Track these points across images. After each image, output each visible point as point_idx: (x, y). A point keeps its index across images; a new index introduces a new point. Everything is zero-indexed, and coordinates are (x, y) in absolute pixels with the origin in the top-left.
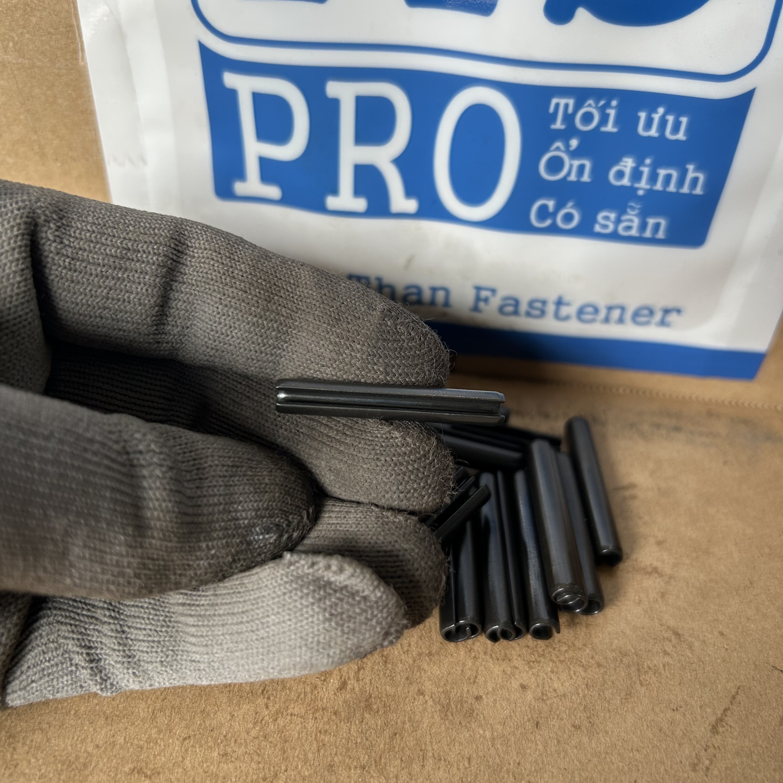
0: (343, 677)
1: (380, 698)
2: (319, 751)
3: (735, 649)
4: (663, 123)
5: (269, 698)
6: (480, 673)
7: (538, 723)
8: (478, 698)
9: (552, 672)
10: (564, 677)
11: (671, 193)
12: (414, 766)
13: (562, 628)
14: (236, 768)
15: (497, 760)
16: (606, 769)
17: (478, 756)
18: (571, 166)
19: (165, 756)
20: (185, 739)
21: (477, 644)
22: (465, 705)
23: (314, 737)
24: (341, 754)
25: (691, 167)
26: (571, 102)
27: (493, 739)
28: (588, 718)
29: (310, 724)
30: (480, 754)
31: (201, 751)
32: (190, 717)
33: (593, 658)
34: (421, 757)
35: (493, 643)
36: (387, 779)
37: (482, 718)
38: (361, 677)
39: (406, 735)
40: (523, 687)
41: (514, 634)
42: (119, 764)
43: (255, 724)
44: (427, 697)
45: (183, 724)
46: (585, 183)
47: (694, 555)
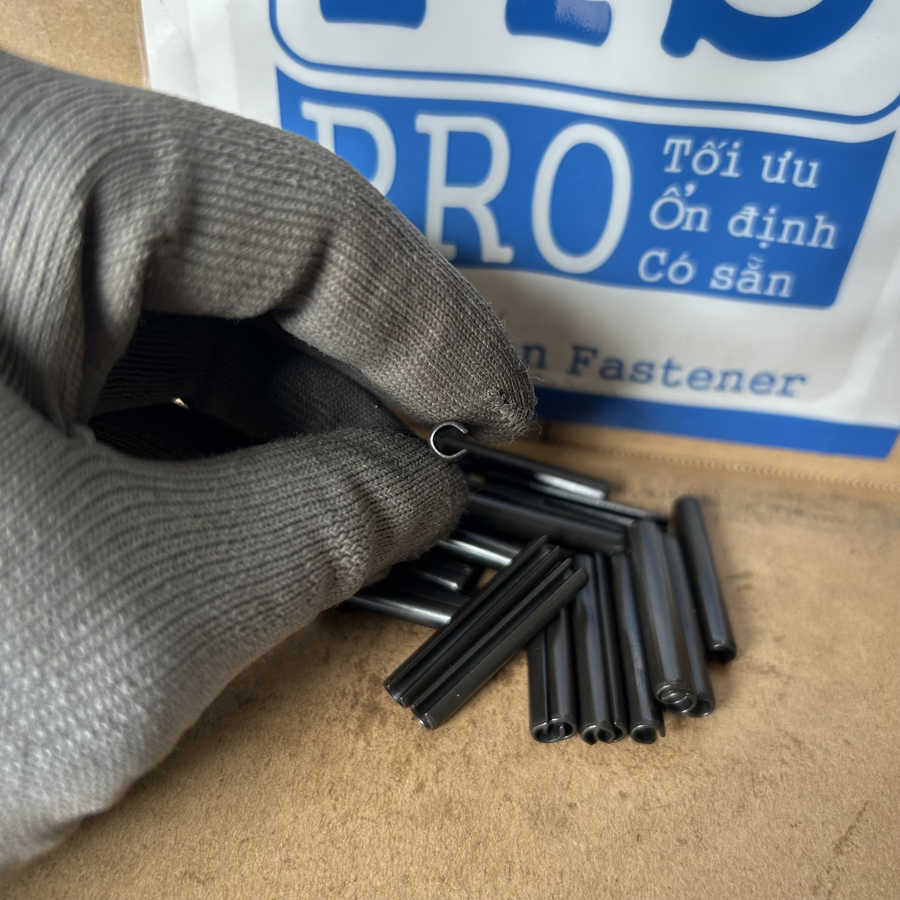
0: (420, 778)
1: (462, 803)
2: (392, 859)
3: (863, 760)
4: (791, 168)
5: (337, 799)
6: (574, 778)
7: (638, 837)
8: (572, 806)
9: (655, 779)
10: (669, 785)
11: (798, 247)
12: (499, 879)
13: (667, 730)
14: (300, 876)
15: (593, 876)
16: (716, 890)
17: (571, 870)
18: (686, 214)
19: (220, 860)
20: (243, 842)
21: (572, 746)
22: (557, 814)
23: (387, 843)
24: (417, 863)
25: (820, 218)
26: (688, 143)
27: (588, 852)
28: (696, 832)
29: (383, 829)
30: (574, 868)
31: (260, 856)
32: (249, 817)
33: (701, 765)
34: (507, 870)
35: (588, 745)
36: (469, 892)
37: (576, 829)
38: (440, 778)
39: (490, 844)
40: (623, 795)
41: (613, 735)
42: (168, 866)
43: (321, 827)
44: (514, 804)
45: (241, 825)
46: (702, 234)
47: (817, 653)
